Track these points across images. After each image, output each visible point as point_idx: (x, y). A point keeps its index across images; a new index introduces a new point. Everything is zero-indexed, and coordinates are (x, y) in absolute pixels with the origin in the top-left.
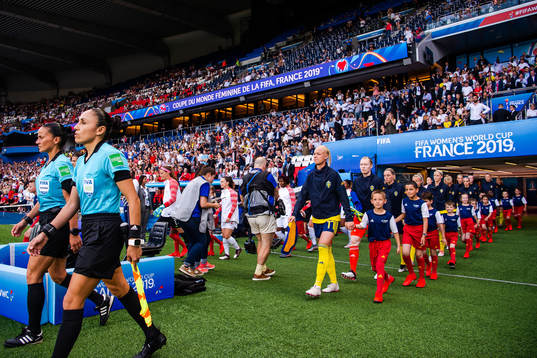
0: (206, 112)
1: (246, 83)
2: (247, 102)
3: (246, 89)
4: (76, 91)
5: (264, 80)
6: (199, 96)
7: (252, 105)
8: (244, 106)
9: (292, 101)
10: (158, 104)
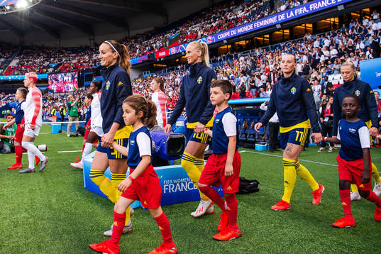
0: (246, 40)
1: (281, 12)
2: (283, 28)
3: (282, 17)
5: (298, 7)
6: (240, 27)
7: (288, 31)
8: (281, 33)
9: (326, 24)
10: (205, 36)
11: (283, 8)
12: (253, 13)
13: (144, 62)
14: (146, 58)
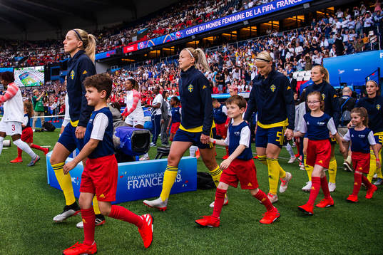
0: (214, 36)
1: (249, 9)
2: (250, 25)
3: (249, 14)
4: (109, 26)
5: (265, 5)
6: (208, 23)
7: (255, 28)
8: (248, 29)
9: (292, 21)
10: (174, 32)
11: (251, 5)
12: (222, 9)
13: (111, 56)
14: (114, 52)
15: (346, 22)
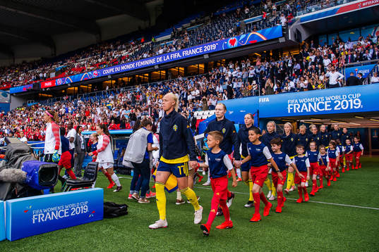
0: (129, 77)
1: (160, 55)
2: (160, 69)
3: (160, 60)
4: (29, 60)
5: (174, 53)
6: (123, 64)
7: (164, 72)
8: (158, 73)
9: (194, 69)
10: (91, 70)
11: (161, 51)
12: (136, 53)
13: (28, 91)
14: (31, 87)
15: (236, 72)
